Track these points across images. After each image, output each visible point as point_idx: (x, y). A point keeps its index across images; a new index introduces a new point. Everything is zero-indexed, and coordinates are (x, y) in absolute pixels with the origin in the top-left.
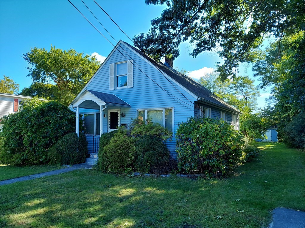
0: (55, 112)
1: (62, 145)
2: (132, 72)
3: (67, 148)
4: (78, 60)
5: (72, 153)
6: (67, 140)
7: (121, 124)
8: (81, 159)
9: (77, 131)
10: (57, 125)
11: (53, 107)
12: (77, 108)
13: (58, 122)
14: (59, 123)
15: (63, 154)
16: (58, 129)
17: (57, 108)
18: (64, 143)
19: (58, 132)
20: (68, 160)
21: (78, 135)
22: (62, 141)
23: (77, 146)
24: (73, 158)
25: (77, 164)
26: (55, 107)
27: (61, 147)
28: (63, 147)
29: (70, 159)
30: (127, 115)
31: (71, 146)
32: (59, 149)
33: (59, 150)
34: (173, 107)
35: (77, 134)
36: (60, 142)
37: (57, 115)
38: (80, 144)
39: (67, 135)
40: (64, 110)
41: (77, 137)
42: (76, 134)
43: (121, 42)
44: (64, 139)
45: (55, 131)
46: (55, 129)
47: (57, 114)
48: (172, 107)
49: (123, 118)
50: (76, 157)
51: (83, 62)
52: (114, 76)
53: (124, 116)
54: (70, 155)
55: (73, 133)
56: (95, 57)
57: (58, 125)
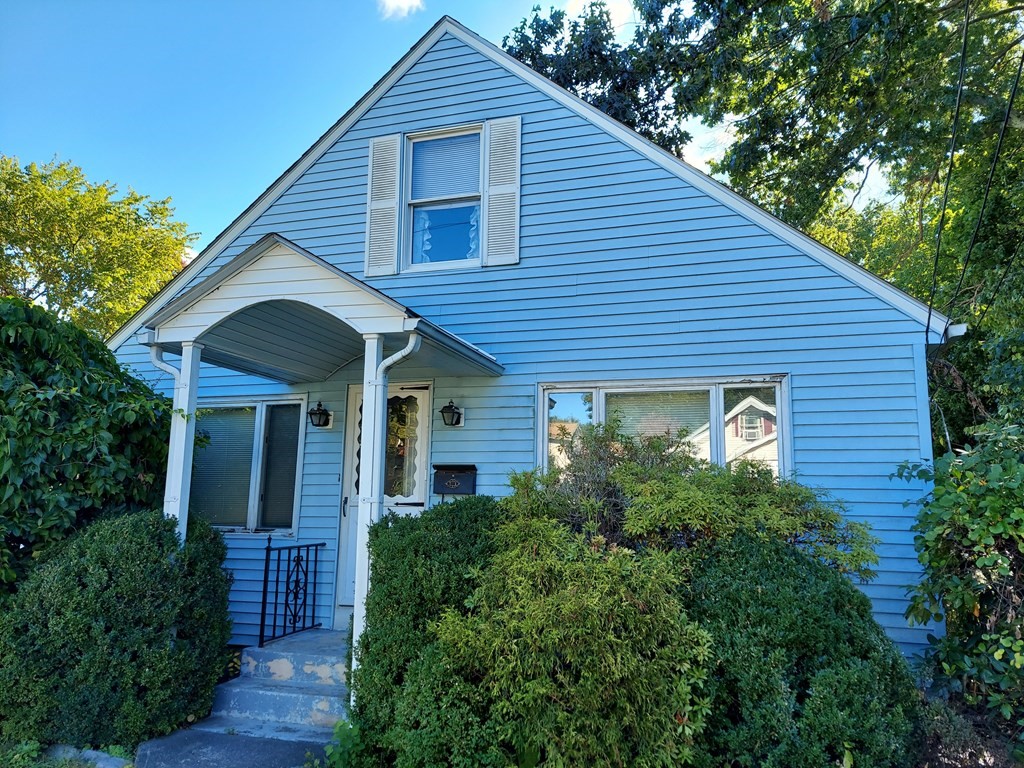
0: (25, 370)
1: (63, 605)
2: (512, 182)
3: (98, 626)
4: (88, 205)
5: (134, 656)
6: (104, 564)
7: (435, 467)
8: (194, 696)
9: (175, 502)
10: (34, 455)
11: (12, 333)
12: (187, 350)
13: (42, 436)
14: (48, 442)
15: (61, 669)
16: (38, 486)
17: (37, 343)
18: (84, 586)
19: (40, 504)
20: (103, 708)
21: (182, 529)
22: (67, 572)
23: (175, 605)
24: (141, 691)
25: (162, 734)
26: (29, 338)
27: (59, 613)
28: (69, 614)
29: (119, 706)
30: (473, 414)
31: (128, 604)
32: (34, 630)
33: (34, 638)
34: (784, 375)
35: (174, 523)
36: (48, 577)
37: (40, 385)
38: (194, 589)
39: (104, 527)
40: (86, 364)
41: (175, 543)
42: (167, 523)
43: (446, 26)
44: (82, 554)
45: (17, 501)
46: (19, 482)
47: (40, 381)
48: (774, 375)
49: (451, 433)
50: (166, 683)
51: (111, 217)
52: (392, 203)
53: (458, 422)
54: (122, 674)
55: (150, 516)
56: (167, 206)
57: (43, 456)
